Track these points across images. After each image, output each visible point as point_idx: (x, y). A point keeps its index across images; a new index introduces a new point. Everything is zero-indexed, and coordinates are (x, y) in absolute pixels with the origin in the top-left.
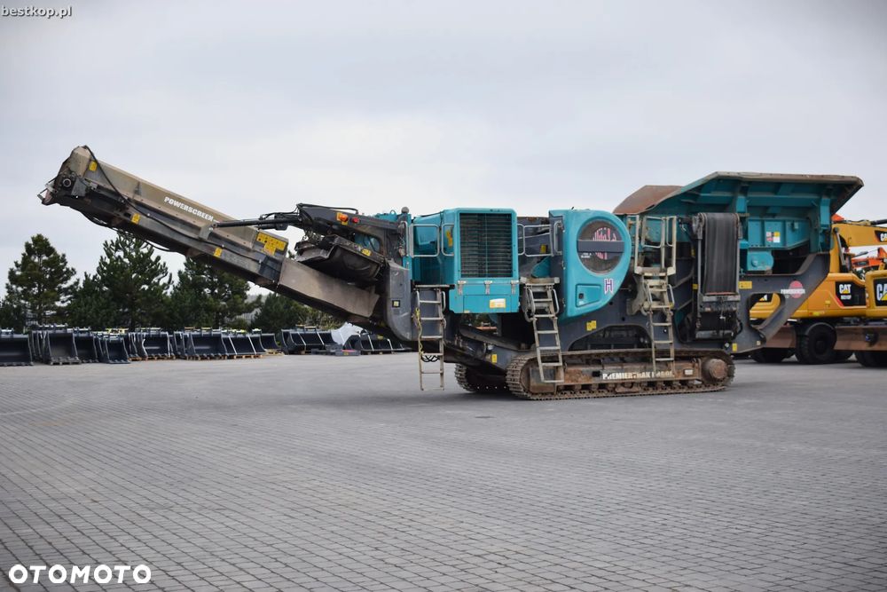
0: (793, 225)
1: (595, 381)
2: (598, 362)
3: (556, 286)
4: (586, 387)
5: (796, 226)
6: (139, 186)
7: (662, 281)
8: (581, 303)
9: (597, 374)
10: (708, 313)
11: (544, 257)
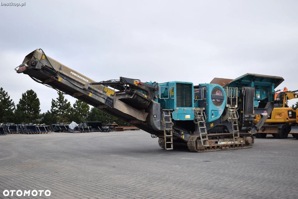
0: (263, 92)
1: (216, 145)
2: (216, 138)
3: (204, 111)
4: (213, 147)
5: (264, 92)
6: (61, 67)
7: (234, 110)
8: (213, 117)
9: (217, 142)
10: (246, 121)
11: (197, 100)
